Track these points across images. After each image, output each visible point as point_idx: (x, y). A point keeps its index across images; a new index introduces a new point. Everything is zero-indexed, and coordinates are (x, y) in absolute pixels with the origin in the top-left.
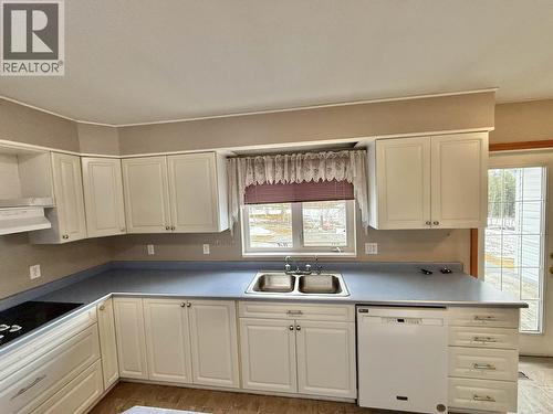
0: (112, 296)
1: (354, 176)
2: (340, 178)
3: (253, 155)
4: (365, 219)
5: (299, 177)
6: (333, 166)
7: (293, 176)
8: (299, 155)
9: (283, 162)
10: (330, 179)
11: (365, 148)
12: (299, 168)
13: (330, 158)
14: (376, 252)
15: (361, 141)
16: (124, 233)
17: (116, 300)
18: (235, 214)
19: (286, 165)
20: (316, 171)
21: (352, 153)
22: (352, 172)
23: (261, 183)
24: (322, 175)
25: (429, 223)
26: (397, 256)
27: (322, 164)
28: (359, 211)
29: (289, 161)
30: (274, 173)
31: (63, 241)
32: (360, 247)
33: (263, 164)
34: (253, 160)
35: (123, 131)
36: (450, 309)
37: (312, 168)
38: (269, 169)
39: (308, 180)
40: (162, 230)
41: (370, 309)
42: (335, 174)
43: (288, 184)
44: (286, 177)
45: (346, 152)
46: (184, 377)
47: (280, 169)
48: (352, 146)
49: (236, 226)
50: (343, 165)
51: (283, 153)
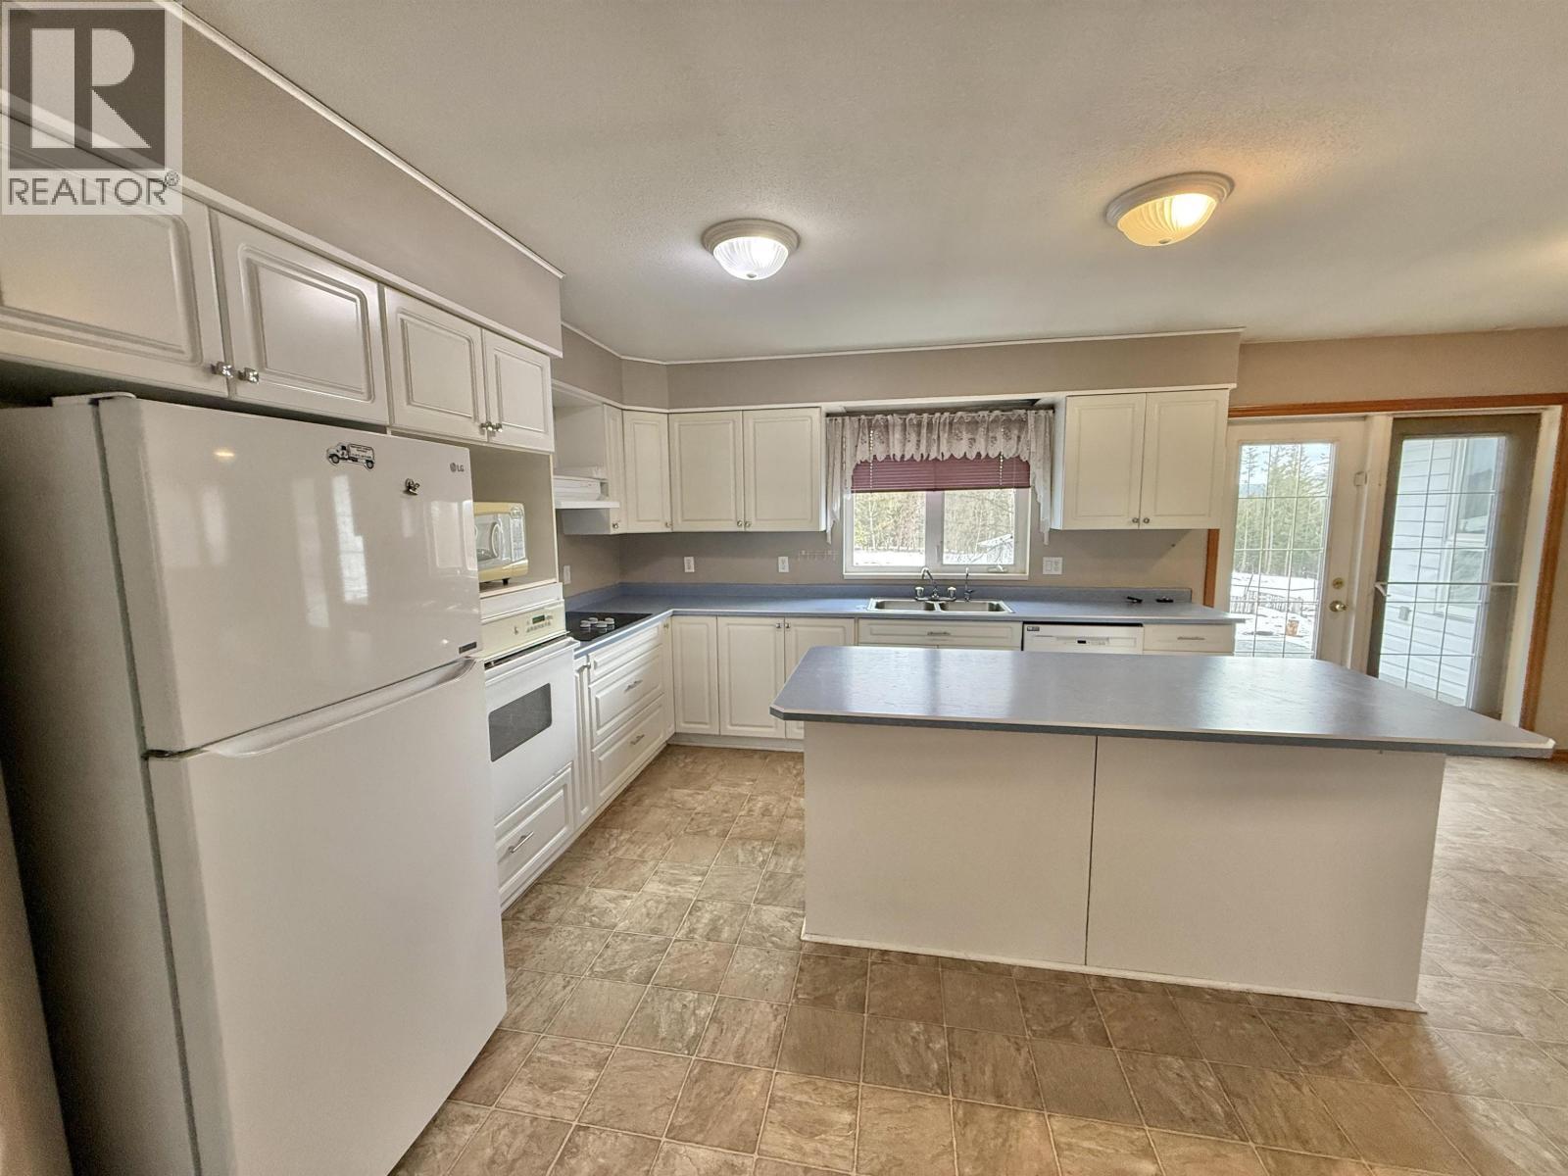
0: (674, 614)
1: (1032, 449)
2: (1009, 454)
3: (871, 413)
4: (1044, 516)
5: (944, 448)
6: (1000, 433)
7: (935, 448)
8: (946, 414)
9: (919, 425)
10: (993, 454)
11: (1052, 407)
12: (944, 436)
13: (995, 421)
14: (1060, 573)
15: (1045, 397)
16: (668, 530)
17: (677, 619)
18: (836, 508)
19: (924, 431)
20: (972, 441)
21: (1031, 413)
22: (1028, 444)
23: (881, 457)
24: (981, 447)
25: (1136, 521)
26: (1092, 577)
27: (981, 430)
28: (1037, 507)
29: (930, 424)
30: (905, 441)
31: (613, 531)
32: (1036, 564)
33: (887, 427)
34: (869, 420)
35: (675, 372)
36: (1147, 628)
37: (965, 436)
38: (896, 436)
39: (959, 455)
40: (731, 527)
41: (1041, 627)
42: (1002, 447)
43: (925, 461)
44: (923, 449)
45: (1022, 412)
46: (773, 730)
47: (913, 437)
48: (1031, 404)
49: (837, 526)
50: (1016, 432)
51: (919, 411)
